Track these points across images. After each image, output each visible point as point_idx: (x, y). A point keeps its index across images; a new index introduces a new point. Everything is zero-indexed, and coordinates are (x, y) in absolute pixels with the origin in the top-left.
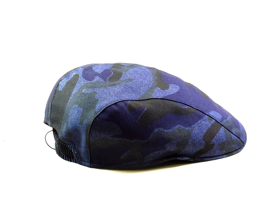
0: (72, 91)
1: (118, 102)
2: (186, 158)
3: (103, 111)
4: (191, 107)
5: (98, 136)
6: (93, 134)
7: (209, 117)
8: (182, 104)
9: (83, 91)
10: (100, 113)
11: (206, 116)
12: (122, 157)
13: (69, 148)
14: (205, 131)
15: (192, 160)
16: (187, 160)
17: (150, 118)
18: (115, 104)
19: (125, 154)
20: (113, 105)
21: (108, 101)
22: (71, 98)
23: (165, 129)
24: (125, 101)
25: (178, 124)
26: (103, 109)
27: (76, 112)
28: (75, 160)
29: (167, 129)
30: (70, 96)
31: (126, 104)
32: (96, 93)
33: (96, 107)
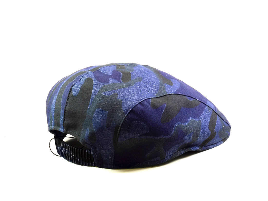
0: (91, 95)
1: (142, 101)
2: (197, 148)
3: (131, 111)
4: (195, 99)
5: (127, 137)
6: (122, 135)
7: (209, 108)
8: (190, 98)
9: (104, 94)
10: (128, 114)
11: (207, 107)
12: (148, 155)
13: (88, 152)
14: (208, 121)
15: (200, 150)
16: (198, 150)
17: (170, 113)
18: (140, 103)
19: (151, 151)
20: (138, 105)
21: (132, 101)
22: (91, 102)
23: (182, 122)
24: (147, 100)
25: (190, 117)
26: (130, 110)
27: (101, 115)
28: (95, 164)
29: (184, 123)
30: (89, 101)
31: (149, 102)
32: (117, 94)
33: (122, 108)
